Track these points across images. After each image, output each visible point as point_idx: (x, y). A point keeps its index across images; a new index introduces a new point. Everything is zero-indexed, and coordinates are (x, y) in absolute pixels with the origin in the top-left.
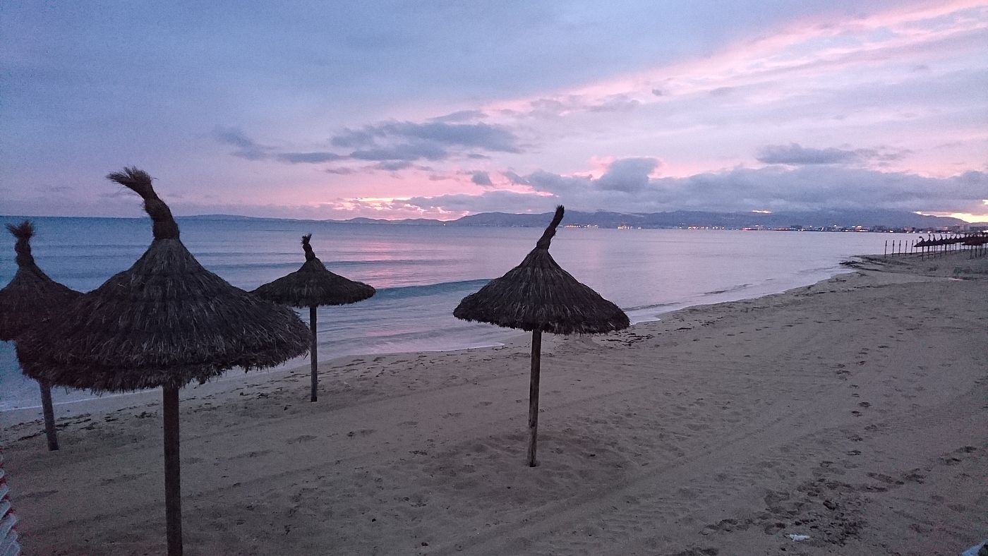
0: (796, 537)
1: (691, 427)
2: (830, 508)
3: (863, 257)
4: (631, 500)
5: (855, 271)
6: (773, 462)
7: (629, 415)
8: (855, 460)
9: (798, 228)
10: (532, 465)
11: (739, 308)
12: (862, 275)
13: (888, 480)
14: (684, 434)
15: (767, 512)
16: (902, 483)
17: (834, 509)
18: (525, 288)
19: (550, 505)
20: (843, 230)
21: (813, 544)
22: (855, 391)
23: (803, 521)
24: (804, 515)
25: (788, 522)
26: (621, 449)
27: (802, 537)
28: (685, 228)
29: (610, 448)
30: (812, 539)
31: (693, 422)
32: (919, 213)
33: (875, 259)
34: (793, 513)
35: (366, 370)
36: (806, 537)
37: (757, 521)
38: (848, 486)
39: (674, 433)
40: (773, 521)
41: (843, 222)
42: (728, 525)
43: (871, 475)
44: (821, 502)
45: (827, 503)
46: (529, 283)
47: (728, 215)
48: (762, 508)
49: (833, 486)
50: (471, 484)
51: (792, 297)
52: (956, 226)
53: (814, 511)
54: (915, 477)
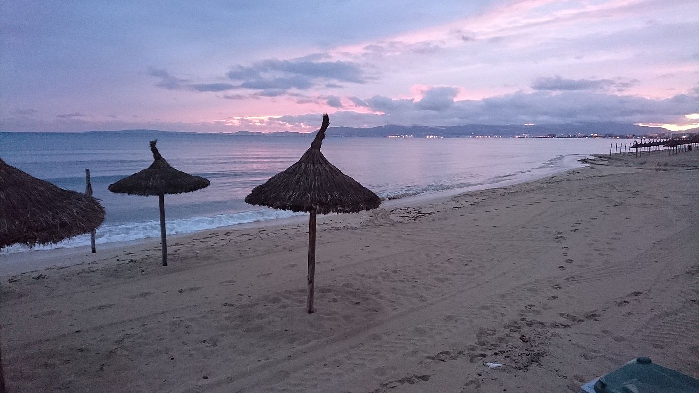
0: (492, 365)
1: (438, 279)
2: (524, 341)
3: (595, 155)
4: (376, 337)
5: (588, 165)
6: (491, 306)
7: (395, 272)
8: (553, 303)
9: (553, 136)
10: (310, 312)
11: (500, 192)
12: (592, 168)
13: (573, 318)
14: (431, 286)
15: (475, 345)
16: (583, 321)
17: (527, 342)
18: (298, 179)
19: (313, 342)
20: (584, 137)
21: (504, 370)
22: (565, 251)
23: (501, 352)
24: (503, 347)
25: (489, 353)
26: (381, 298)
27: (496, 365)
28: (474, 136)
29: (374, 297)
30: (504, 366)
31: (441, 276)
32: (640, 124)
33: (603, 157)
34: (496, 345)
35: (217, 241)
36: (499, 364)
37: (467, 352)
38: (541, 323)
39: (424, 285)
40: (478, 352)
41: (585, 131)
42: (443, 356)
43: (562, 315)
44: (519, 336)
45: (522, 338)
46: (301, 175)
47: (506, 127)
48: (472, 341)
49: (530, 324)
50: (259, 328)
51: (539, 184)
52: (663, 133)
53: (511, 343)
54: (593, 316)
